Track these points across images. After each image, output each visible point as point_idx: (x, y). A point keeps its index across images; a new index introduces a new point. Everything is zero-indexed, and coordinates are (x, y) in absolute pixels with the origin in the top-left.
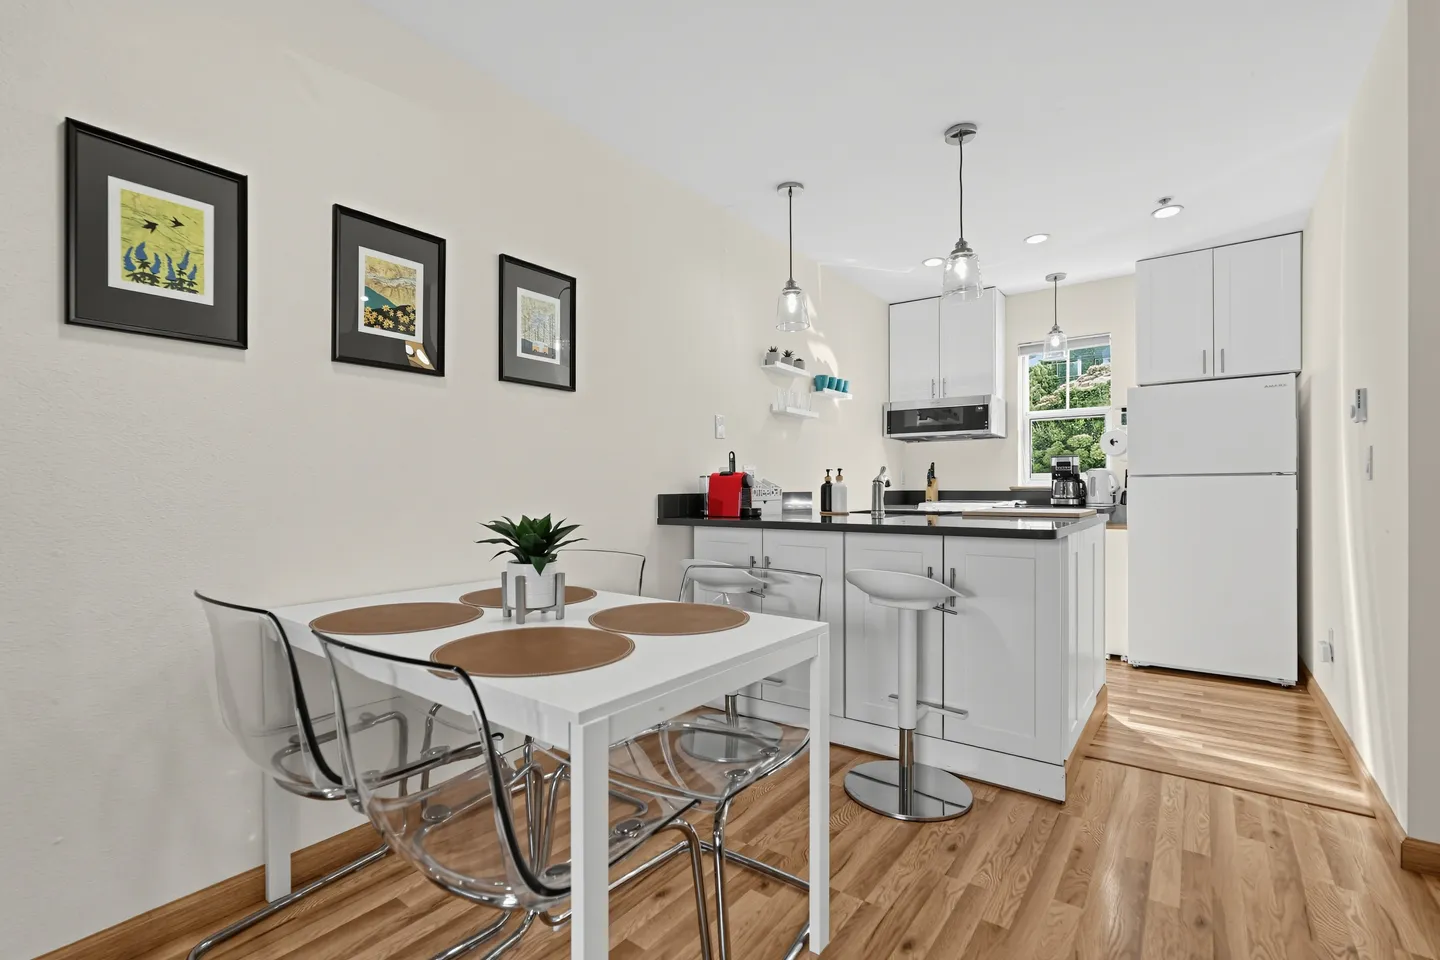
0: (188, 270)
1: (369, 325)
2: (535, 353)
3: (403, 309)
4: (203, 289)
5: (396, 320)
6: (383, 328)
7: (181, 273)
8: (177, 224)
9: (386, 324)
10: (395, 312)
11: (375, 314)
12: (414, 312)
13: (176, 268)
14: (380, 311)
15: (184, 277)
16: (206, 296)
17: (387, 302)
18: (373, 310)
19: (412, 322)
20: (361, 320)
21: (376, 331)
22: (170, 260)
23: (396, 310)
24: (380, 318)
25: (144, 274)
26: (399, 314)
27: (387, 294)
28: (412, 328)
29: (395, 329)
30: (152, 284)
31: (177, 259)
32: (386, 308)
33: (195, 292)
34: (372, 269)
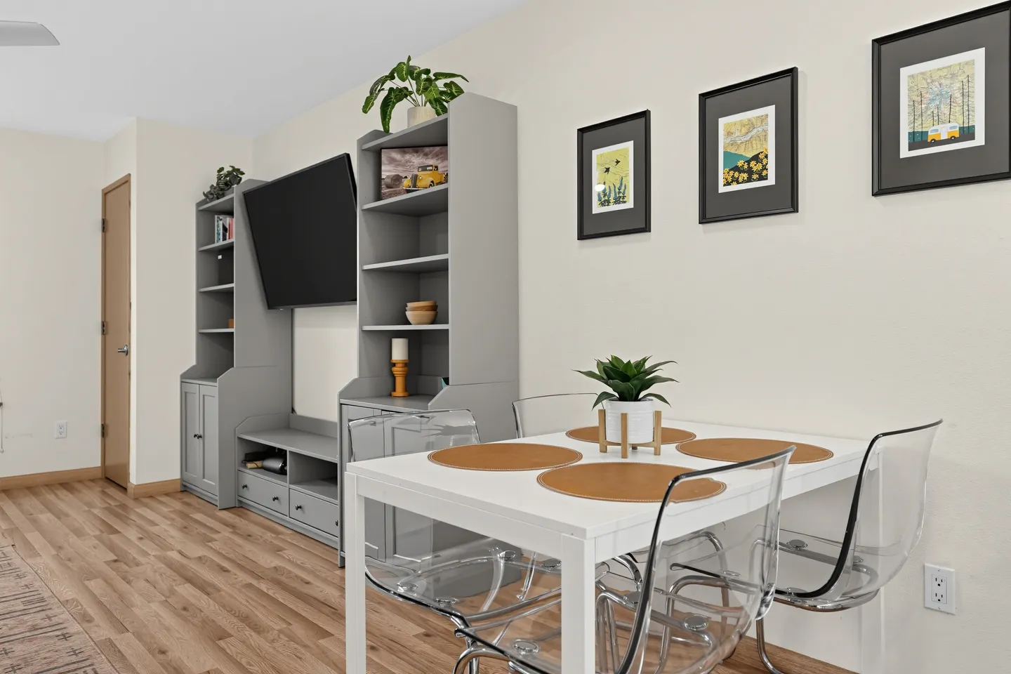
0: (622, 191)
1: (728, 184)
2: (936, 143)
3: (756, 158)
4: (628, 199)
5: (750, 171)
6: (738, 183)
7: (619, 193)
8: (618, 162)
9: (740, 180)
10: (749, 164)
11: (732, 173)
12: (766, 157)
13: (617, 190)
14: (736, 169)
15: (621, 195)
16: (629, 204)
17: (741, 157)
18: (730, 170)
19: (765, 168)
20: (721, 181)
21: (735, 187)
22: (615, 187)
23: (749, 162)
24: (736, 175)
25: (605, 201)
26: (753, 163)
27: (741, 152)
28: (764, 173)
29: (749, 180)
30: (608, 205)
31: (617, 186)
32: (740, 163)
33: (625, 202)
34: (729, 134)
